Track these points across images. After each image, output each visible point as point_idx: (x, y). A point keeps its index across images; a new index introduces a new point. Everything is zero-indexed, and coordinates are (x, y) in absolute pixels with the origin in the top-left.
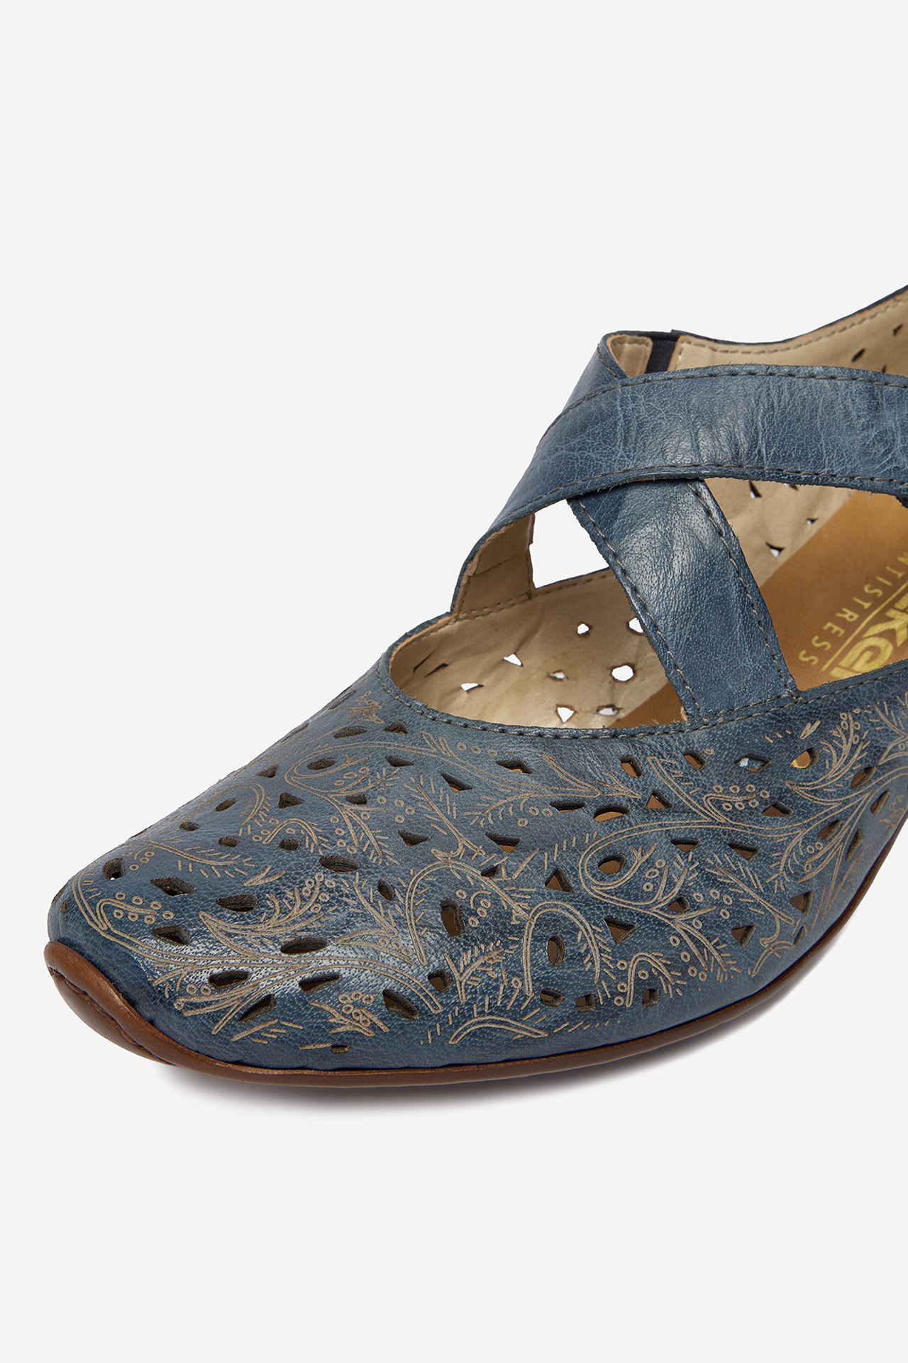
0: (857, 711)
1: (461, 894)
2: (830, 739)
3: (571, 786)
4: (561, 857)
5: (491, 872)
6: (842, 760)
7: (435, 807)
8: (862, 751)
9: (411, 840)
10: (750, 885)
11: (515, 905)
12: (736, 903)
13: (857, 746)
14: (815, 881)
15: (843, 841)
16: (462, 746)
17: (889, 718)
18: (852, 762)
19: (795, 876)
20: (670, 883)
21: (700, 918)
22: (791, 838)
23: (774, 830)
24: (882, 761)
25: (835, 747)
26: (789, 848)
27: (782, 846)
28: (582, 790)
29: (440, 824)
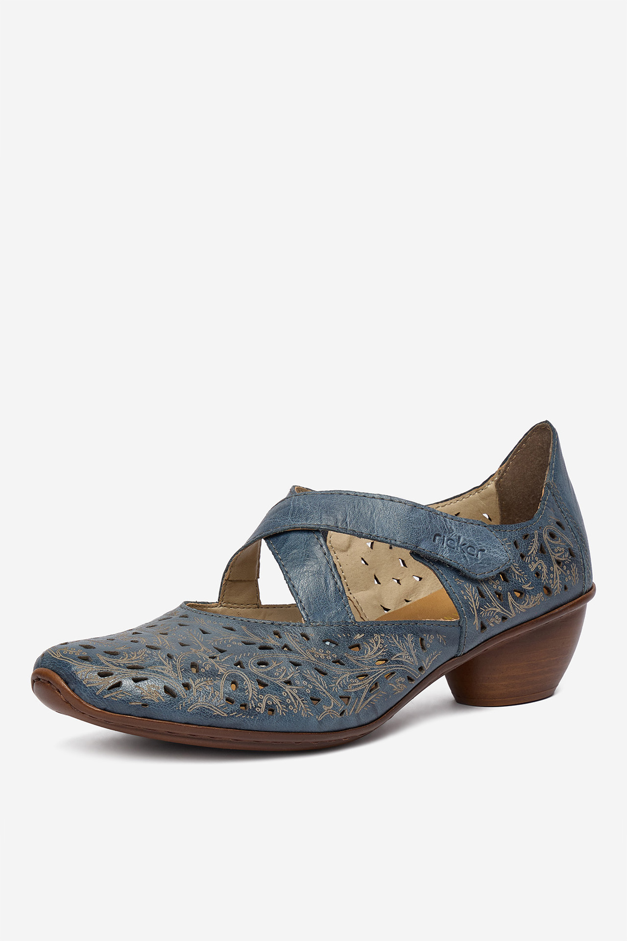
0: (383, 635)
1: (199, 662)
2: (368, 643)
3: (251, 637)
4: (242, 658)
5: (213, 658)
6: (372, 653)
7: (195, 638)
8: (383, 652)
9: (182, 645)
10: (321, 684)
11: (220, 668)
12: (314, 688)
13: (381, 649)
14: (353, 694)
15: (369, 683)
16: (209, 621)
17: (399, 642)
18: (377, 654)
19: (343, 688)
20: (286, 675)
21: (297, 689)
22: (343, 674)
23: (336, 669)
24: (393, 659)
25: (370, 647)
26: (343, 677)
27: (339, 676)
28: (256, 639)
29: (196, 642)
